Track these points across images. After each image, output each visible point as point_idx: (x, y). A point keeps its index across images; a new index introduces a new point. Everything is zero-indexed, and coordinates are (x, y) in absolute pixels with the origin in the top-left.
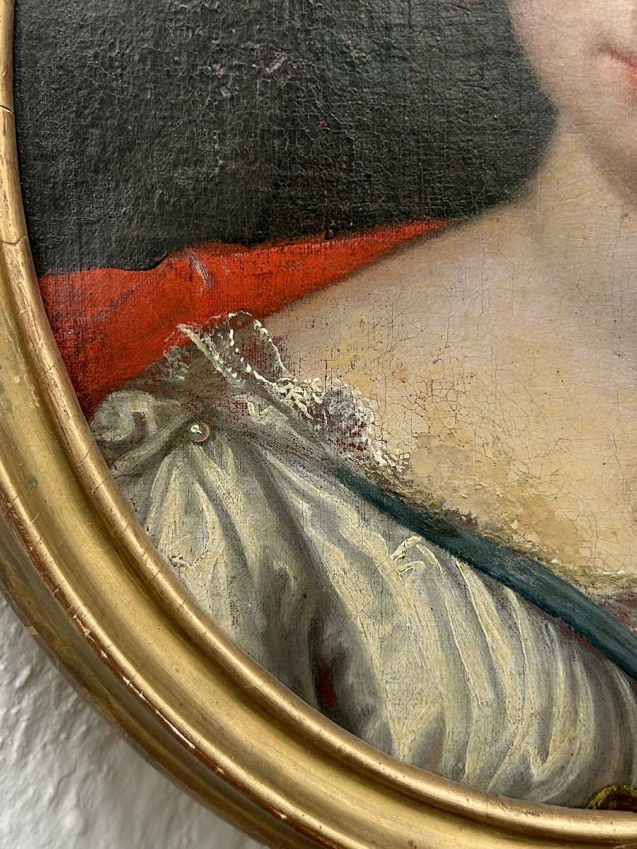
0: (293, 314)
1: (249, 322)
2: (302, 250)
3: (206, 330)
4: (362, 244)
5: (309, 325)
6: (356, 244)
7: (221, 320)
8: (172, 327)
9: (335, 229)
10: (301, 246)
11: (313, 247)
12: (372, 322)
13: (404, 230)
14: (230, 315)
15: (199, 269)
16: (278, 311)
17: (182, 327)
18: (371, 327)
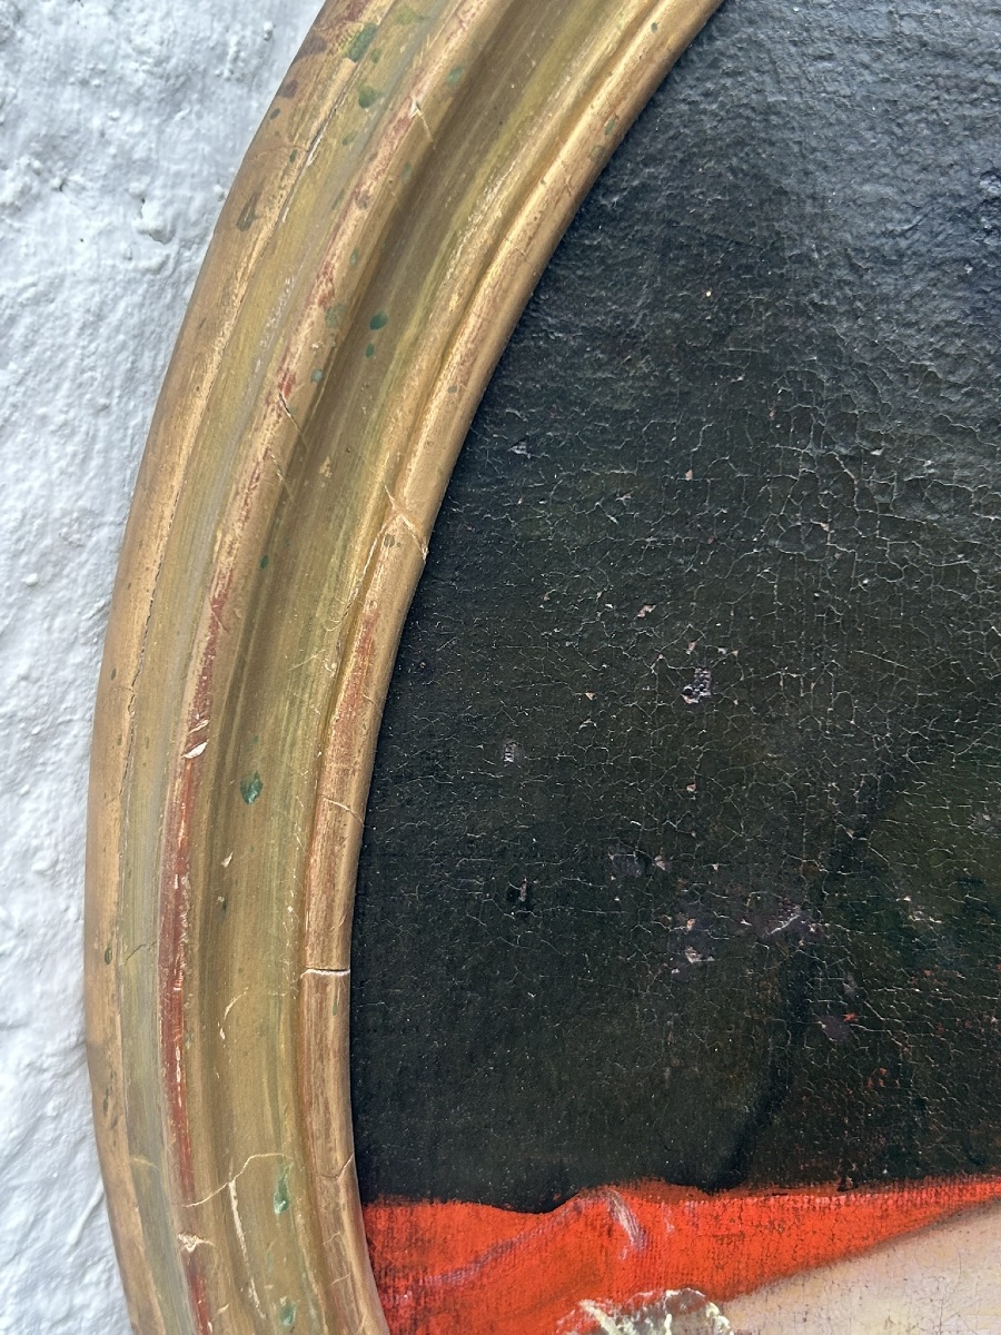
0: (774, 1301)
1: (698, 1306)
2: (799, 1205)
3: (626, 1312)
4: (900, 1203)
5: (800, 1318)
6: (890, 1202)
7: (652, 1301)
8: (572, 1303)
9: (856, 1177)
10: (797, 1198)
11: (818, 1200)
12: (905, 1322)
13: (974, 1189)
14: (669, 1293)
15: (624, 1220)
16: (748, 1293)
17: (588, 1306)
18: (903, 1330)
